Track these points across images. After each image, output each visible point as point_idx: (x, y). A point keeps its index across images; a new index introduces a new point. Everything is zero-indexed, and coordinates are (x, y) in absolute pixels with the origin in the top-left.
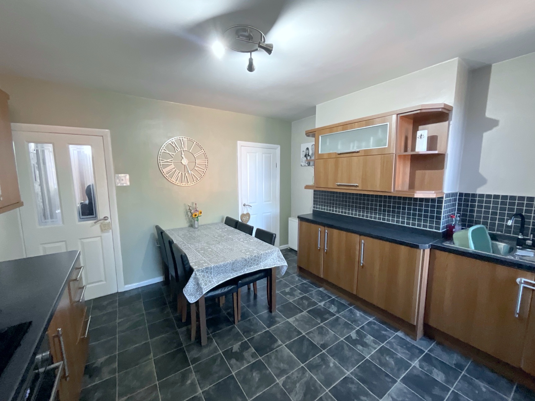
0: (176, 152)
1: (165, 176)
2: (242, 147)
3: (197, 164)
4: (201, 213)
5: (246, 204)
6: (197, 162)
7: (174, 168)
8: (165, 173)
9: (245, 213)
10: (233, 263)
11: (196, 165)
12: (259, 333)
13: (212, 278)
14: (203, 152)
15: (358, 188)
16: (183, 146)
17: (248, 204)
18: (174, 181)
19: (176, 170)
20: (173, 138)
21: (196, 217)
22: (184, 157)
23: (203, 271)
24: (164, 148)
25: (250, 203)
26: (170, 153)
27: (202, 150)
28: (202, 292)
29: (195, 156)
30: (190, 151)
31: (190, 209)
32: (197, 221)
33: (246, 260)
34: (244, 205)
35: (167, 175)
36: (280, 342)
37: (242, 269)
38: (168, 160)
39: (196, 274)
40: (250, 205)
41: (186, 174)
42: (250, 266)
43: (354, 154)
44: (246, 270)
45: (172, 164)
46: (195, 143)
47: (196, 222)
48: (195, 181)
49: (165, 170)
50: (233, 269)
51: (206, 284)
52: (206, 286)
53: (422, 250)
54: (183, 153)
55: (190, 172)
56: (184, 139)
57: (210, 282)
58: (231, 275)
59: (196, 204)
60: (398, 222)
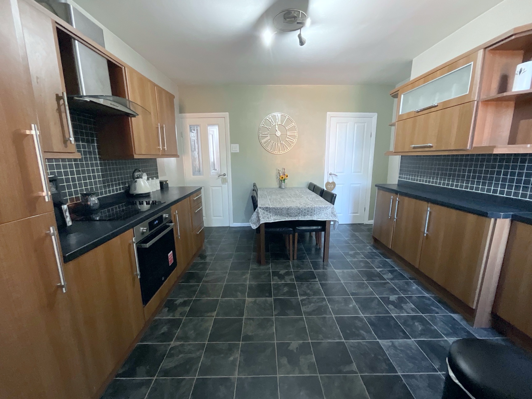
0: (272, 126)
1: (263, 146)
2: (331, 118)
3: (288, 135)
4: (287, 176)
5: (333, 173)
6: (288, 133)
7: (270, 139)
8: (263, 143)
9: (331, 181)
10: (288, 209)
11: (287, 136)
12: (304, 270)
13: (270, 216)
14: (294, 125)
15: (431, 149)
16: (277, 120)
17: (335, 174)
18: (269, 150)
19: (271, 141)
20: (270, 115)
21: (283, 179)
22: (277, 130)
23: (263, 209)
24: (263, 123)
25: (337, 172)
26: (267, 127)
27: (293, 123)
28: (260, 223)
29: (287, 129)
30: (283, 125)
31: (279, 173)
32: (284, 182)
33: (299, 209)
34: (330, 174)
35: (264, 145)
36: (317, 279)
37: (296, 216)
38: (265, 133)
39: (258, 210)
40: (336, 174)
41: (279, 144)
42: (304, 216)
43: (433, 109)
44: (300, 218)
45: (269, 136)
46: (287, 117)
47: (283, 183)
48: (285, 150)
49: (263, 141)
50: (288, 214)
51: (263, 218)
52: (263, 219)
53: (493, 220)
54: (277, 127)
55: (282, 142)
56: (278, 114)
57: (268, 218)
58: (287, 218)
59: (284, 169)
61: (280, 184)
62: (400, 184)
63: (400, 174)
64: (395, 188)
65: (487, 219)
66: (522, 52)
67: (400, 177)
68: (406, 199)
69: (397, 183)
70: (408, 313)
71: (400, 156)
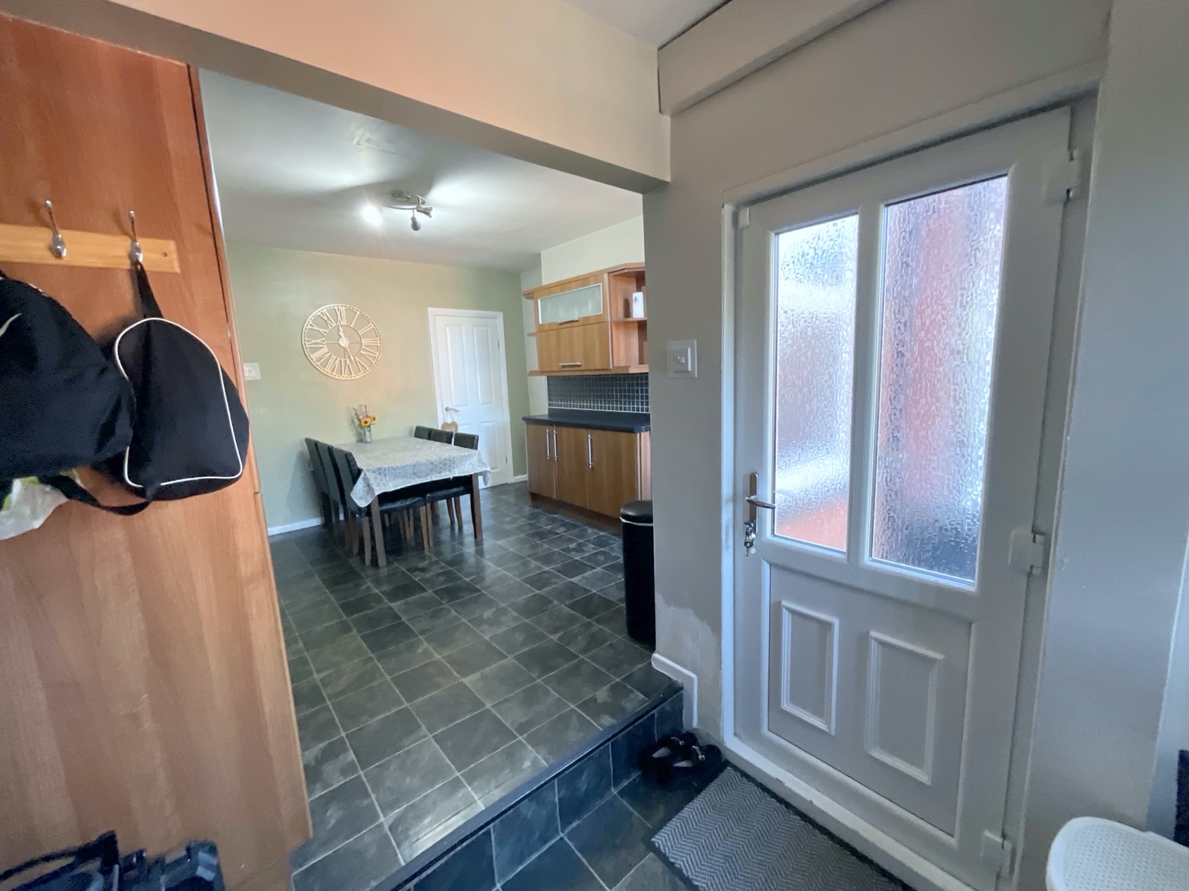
0: (330, 328)
1: (315, 365)
2: (437, 317)
3: (365, 346)
4: (374, 419)
5: (450, 407)
6: (363, 342)
7: (328, 353)
8: (314, 360)
9: (449, 421)
10: (415, 466)
11: (363, 347)
13: (387, 481)
14: (373, 327)
15: (582, 368)
16: (339, 318)
17: (454, 408)
18: (330, 372)
19: (331, 355)
20: (323, 308)
21: (367, 425)
22: (343, 336)
23: (374, 472)
24: (311, 323)
25: (456, 406)
26: (320, 330)
27: (371, 324)
28: (374, 494)
29: (360, 334)
30: (352, 326)
31: (356, 414)
32: (370, 431)
33: (432, 463)
34: (446, 410)
35: (318, 364)
37: (428, 475)
38: (318, 341)
39: (365, 474)
40: (457, 409)
41: (348, 362)
42: (440, 472)
43: (574, 324)
44: (433, 477)
45: (325, 346)
46: (358, 313)
47: (368, 433)
48: (362, 372)
49: (314, 356)
50: (415, 474)
51: (378, 486)
52: (380, 488)
53: (638, 434)
54: (341, 329)
55: (352, 358)
56: (341, 308)
57: (384, 485)
58: (413, 481)
59: (366, 407)
60: (633, 409)
61: (360, 434)
62: (552, 412)
63: (549, 400)
64: (546, 418)
65: (634, 435)
66: (634, 280)
67: (550, 405)
68: (565, 430)
69: (547, 413)
70: (589, 552)
71: (546, 377)
